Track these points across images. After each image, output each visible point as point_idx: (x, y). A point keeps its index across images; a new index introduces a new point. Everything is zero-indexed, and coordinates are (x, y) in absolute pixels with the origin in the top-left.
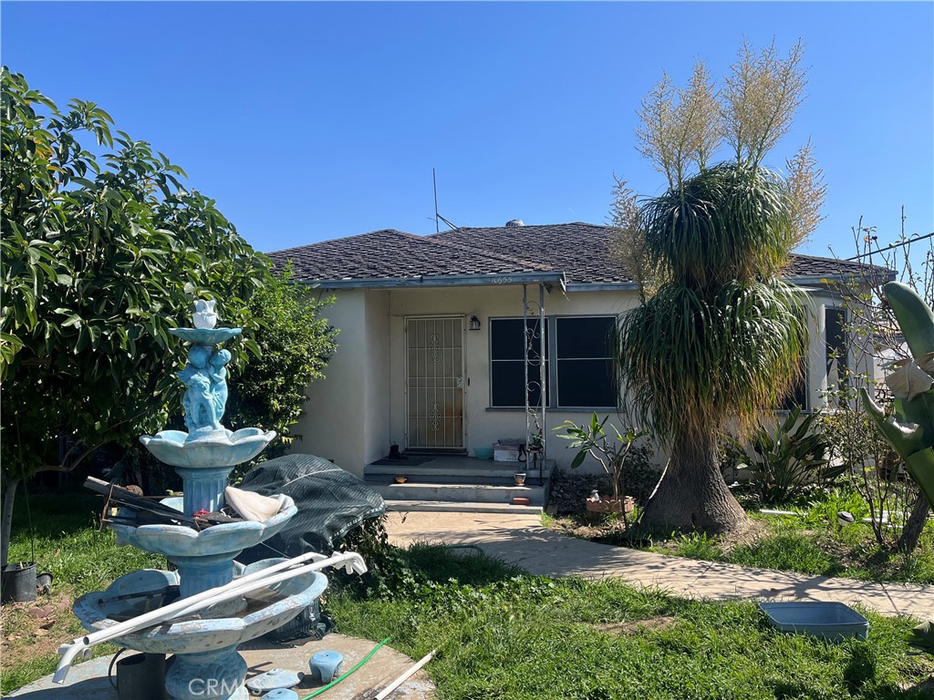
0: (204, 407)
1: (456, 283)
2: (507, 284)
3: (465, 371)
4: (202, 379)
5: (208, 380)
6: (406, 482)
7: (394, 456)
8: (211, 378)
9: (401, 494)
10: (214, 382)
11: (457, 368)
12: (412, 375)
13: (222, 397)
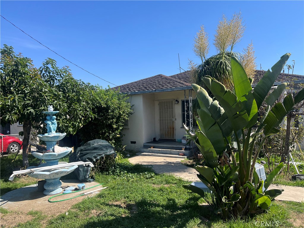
0: (50, 128)
1: (164, 91)
2: (178, 90)
3: (175, 116)
4: (49, 122)
5: (51, 123)
6: (153, 148)
7: (154, 141)
8: (52, 122)
9: (151, 151)
10: (52, 123)
11: (172, 115)
12: (160, 118)
13: (55, 126)
